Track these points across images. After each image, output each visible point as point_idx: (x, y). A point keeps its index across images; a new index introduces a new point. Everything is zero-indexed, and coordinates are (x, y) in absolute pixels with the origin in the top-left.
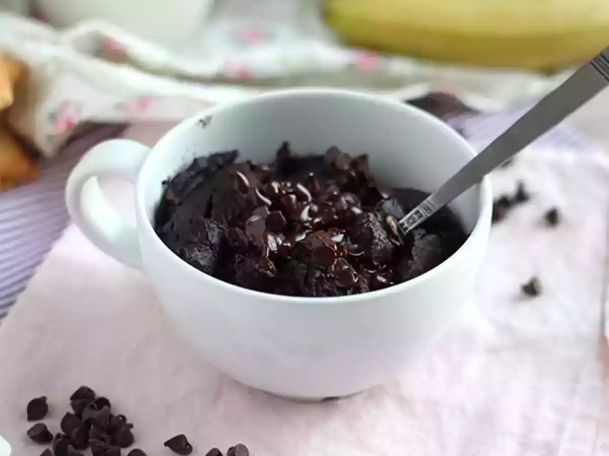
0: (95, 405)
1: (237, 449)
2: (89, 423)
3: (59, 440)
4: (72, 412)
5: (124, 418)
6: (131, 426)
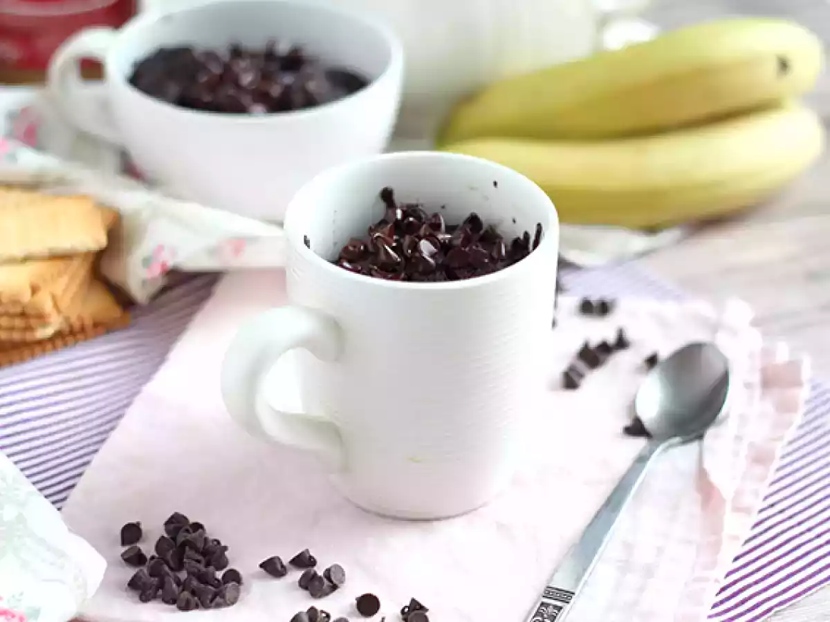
0: (191, 530)
1: (333, 569)
2: (184, 544)
3: (153, 562)
4: (166, 535)
5: (218, 542)
6: (225, 548)
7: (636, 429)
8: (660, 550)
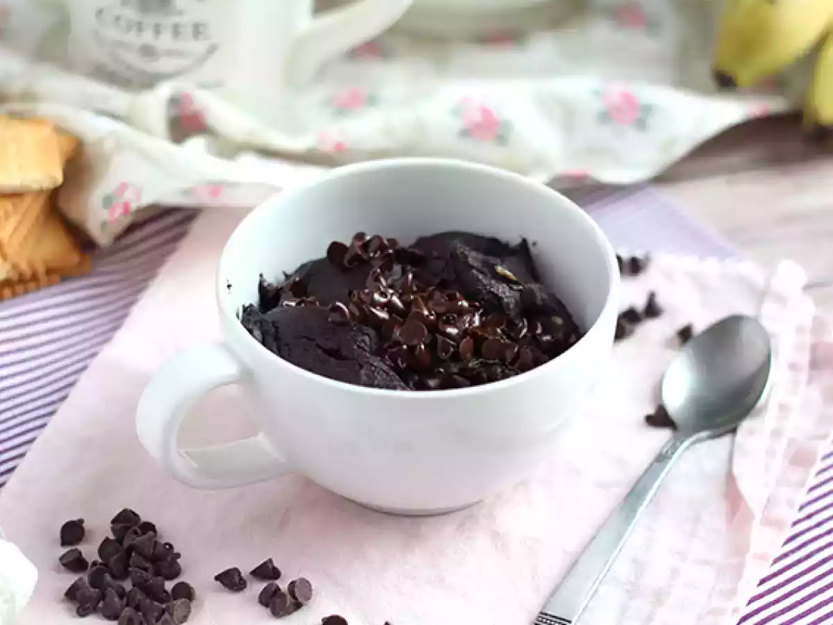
0: (139, 531)
1: (298, 584)
2: (131, 548)
3: (95, 568)
4: (112, 537)
5: (171, 546)
6: (178, 556)
7: (660, 419)
8: (675, 573)
